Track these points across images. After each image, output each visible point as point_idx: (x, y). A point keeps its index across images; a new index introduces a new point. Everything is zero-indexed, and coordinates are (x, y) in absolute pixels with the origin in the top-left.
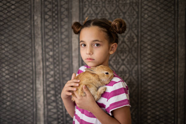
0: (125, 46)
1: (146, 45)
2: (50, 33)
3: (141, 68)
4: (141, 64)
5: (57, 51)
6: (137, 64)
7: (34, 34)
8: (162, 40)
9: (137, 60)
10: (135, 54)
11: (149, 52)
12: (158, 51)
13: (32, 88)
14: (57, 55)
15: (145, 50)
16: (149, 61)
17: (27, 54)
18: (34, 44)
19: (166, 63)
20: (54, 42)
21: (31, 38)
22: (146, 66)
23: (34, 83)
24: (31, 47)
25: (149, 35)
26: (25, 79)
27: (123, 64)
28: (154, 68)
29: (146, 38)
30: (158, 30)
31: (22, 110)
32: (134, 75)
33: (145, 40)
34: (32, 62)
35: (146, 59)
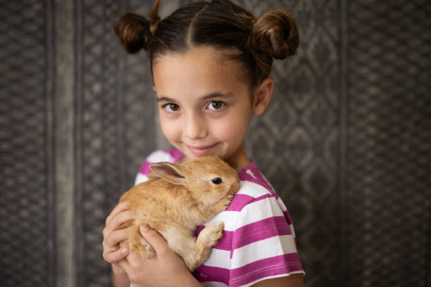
0: (308, 73)
1: (364, 71)
2: (98, 30)
3: (349, 137)
4: (349, 124)
5: (112, 80)
6: (337, 124)
7: (54, 30)
8: (414, 56)
9: (338, 112)
10: (333, 97)
11: (373, 91)
12: (398, 90)
13: (45, 185)
14: (112, 93)
15: (361, 84)
16: (372, 117)
17: (30, 89)
18: (54, 58)
19: (417, 123)
20: (104, 55)
21: (43, 42)
22: (362, 130)
23: (48, 169)
24: (45, 69)
25: (378, 43)
26: (22, 160)
27: (299, 124)
28: (383, 136)
29: (366, 50)
30: (405, 29)
31: (16, 243)
32: (327, 155)
33: (363, 57)
34: (44, 110)
35: (363, 110)
